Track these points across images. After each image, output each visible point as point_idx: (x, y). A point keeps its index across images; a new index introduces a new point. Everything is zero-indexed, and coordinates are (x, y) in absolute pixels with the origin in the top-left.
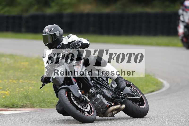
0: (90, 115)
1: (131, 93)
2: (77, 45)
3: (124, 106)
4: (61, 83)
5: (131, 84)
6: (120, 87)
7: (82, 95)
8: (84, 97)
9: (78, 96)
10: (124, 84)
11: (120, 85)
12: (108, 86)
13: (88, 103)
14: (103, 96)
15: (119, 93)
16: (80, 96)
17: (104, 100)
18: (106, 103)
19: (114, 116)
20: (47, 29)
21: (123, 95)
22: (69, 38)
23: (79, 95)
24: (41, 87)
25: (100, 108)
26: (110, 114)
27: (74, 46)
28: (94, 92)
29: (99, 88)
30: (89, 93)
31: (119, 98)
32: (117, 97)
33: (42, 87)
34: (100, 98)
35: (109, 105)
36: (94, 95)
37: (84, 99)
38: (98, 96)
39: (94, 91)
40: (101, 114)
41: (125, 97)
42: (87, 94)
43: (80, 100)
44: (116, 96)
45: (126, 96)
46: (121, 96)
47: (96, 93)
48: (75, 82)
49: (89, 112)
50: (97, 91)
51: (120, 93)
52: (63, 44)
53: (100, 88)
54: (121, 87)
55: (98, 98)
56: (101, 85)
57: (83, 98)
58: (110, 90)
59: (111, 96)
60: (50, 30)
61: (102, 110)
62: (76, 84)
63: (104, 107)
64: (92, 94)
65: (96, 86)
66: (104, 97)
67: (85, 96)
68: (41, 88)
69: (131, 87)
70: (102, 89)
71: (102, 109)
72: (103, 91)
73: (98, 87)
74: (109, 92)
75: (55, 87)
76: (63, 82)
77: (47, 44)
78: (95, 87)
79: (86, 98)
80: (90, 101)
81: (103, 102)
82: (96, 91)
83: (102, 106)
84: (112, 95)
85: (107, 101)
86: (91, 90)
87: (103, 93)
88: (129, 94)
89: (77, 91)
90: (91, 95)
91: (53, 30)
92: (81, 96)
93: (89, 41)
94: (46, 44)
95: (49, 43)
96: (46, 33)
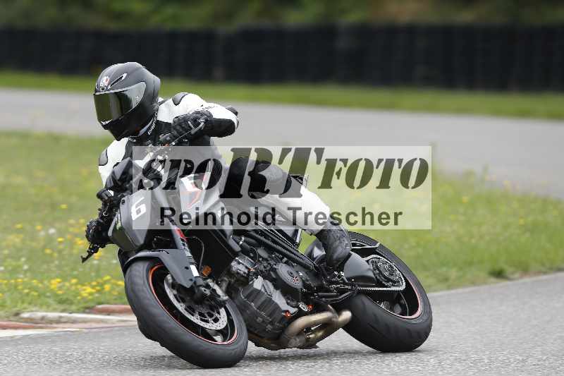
0: (225, 343)
1: (371, 274)
2: (191, 125)
3: (346, 315)
4: (138, 244)
5: (377, 245)
6: (332, 256)
7: (201, 282)
8: (208, 286)
9: (187, 284)
10: (343, 248)
11: (331, 251)
12: (295, 252)
13: (222, 304)
14: (273, 284)
15: (329, 274)
16: (195, 283)
17: (277, 297)
18: (281, 306)
19: (316, 347)
20: (105, 78)
21: (343, 279)
22: (176, 104)
23: (191, 280)
24: (85, 255)
25: (263, 321)
26: (298, 340)
27: (183, 128)
28: (246, 271)
29: (263, 259)
30: (230, 274)
31: (328, 291)
32: (321, 288)
33: (87, 257)
34: (263, 290)
35: (293, 310)
36: (245, 280)
37: (208, 292)
38: (258, 283)
39: (246, 267)
40: (268, 339)
41: (350, 288)
42: (226, 279)
43: (195, 297)
44: (320, 283)
45: (352, 285)
46: (337, 283)
47: (251, 274)
48: (182, 240)
49: (225, 333)
50: (255, 269)
51: (331, 273)
52: (158, 123)
53: (267, 260)
54: (335, 256)
55: (257, 290)
56: (270, 249)
57: (203, 289)
58: (298, 266)
59: (301, 283)
60: (116, 81)
61: (269, 327)
62: (184, 245)
63: (277, 316)
64: (242, 279)
65: (255, 253)
66: (276, 287)
67: (211, 284)
68: (84, 260)
69: (375, 256)
70: (272, 262)
71: (271, 323)
72: (275, 269)
73: (260, 256)
74: (297, 272)
75: (123, 256)
76: (145, 241)
77: (107, 122)
78: (252, 255)
79: (214, 290)
80: (226, 300)
81: (274, 302)
82: (252, 270)
83: (270, 315)
84: (303, 282)
85: (288, 299)
86: (235, 266)
87: (274, 276)
88: (363, 279)
89: (187, 268)
90: (237, 280)
91: (123, 78)
92: (198, 284)
93: (236, 113)
94: (104, 123)
95: (115, 119)
96: (103, 89)
